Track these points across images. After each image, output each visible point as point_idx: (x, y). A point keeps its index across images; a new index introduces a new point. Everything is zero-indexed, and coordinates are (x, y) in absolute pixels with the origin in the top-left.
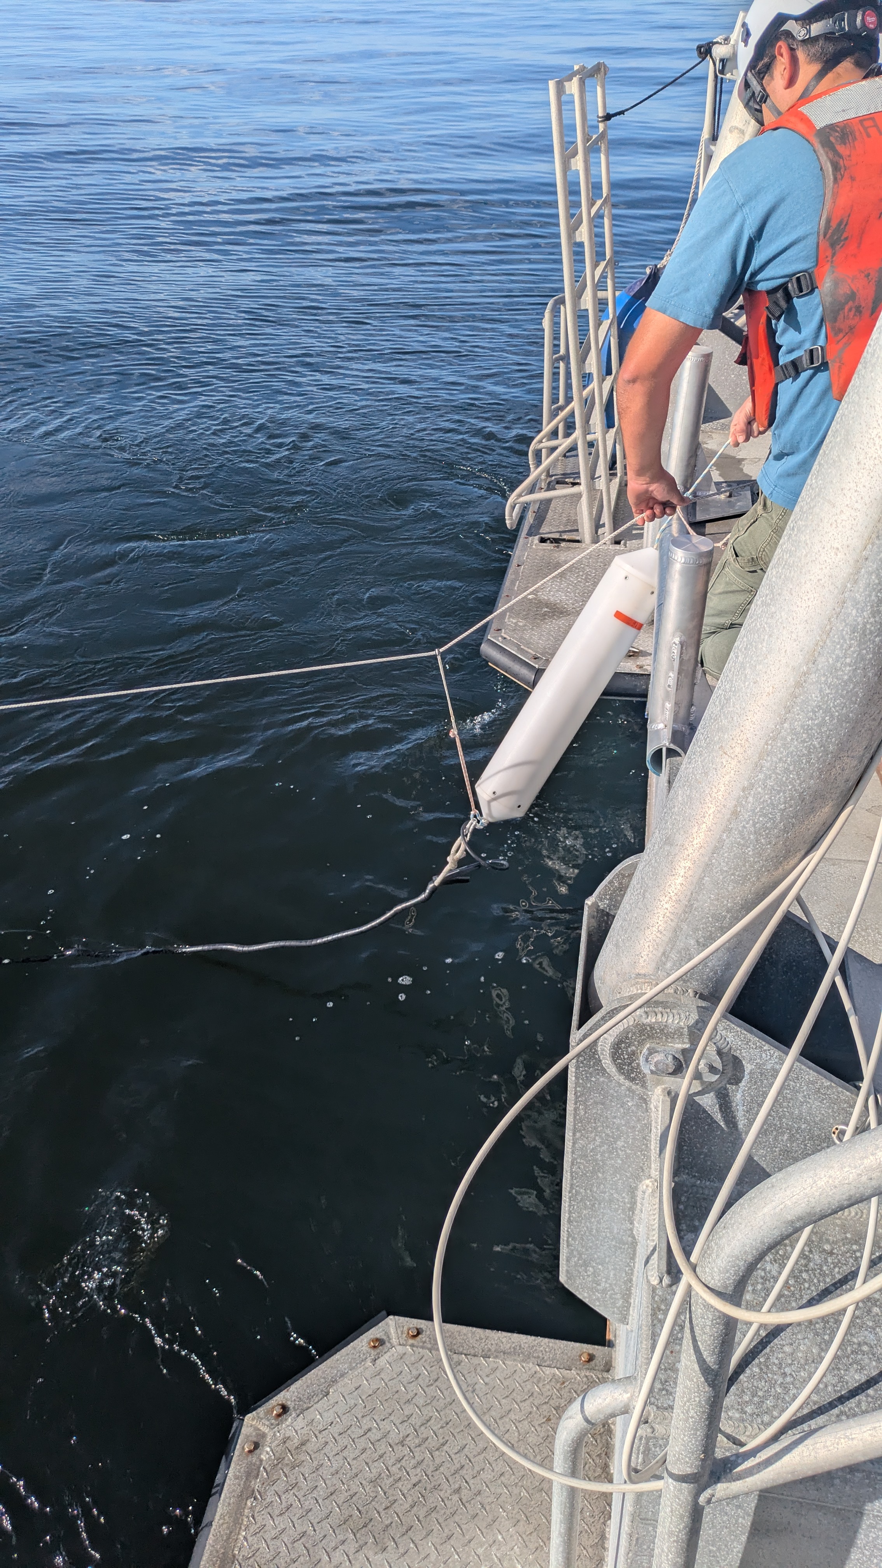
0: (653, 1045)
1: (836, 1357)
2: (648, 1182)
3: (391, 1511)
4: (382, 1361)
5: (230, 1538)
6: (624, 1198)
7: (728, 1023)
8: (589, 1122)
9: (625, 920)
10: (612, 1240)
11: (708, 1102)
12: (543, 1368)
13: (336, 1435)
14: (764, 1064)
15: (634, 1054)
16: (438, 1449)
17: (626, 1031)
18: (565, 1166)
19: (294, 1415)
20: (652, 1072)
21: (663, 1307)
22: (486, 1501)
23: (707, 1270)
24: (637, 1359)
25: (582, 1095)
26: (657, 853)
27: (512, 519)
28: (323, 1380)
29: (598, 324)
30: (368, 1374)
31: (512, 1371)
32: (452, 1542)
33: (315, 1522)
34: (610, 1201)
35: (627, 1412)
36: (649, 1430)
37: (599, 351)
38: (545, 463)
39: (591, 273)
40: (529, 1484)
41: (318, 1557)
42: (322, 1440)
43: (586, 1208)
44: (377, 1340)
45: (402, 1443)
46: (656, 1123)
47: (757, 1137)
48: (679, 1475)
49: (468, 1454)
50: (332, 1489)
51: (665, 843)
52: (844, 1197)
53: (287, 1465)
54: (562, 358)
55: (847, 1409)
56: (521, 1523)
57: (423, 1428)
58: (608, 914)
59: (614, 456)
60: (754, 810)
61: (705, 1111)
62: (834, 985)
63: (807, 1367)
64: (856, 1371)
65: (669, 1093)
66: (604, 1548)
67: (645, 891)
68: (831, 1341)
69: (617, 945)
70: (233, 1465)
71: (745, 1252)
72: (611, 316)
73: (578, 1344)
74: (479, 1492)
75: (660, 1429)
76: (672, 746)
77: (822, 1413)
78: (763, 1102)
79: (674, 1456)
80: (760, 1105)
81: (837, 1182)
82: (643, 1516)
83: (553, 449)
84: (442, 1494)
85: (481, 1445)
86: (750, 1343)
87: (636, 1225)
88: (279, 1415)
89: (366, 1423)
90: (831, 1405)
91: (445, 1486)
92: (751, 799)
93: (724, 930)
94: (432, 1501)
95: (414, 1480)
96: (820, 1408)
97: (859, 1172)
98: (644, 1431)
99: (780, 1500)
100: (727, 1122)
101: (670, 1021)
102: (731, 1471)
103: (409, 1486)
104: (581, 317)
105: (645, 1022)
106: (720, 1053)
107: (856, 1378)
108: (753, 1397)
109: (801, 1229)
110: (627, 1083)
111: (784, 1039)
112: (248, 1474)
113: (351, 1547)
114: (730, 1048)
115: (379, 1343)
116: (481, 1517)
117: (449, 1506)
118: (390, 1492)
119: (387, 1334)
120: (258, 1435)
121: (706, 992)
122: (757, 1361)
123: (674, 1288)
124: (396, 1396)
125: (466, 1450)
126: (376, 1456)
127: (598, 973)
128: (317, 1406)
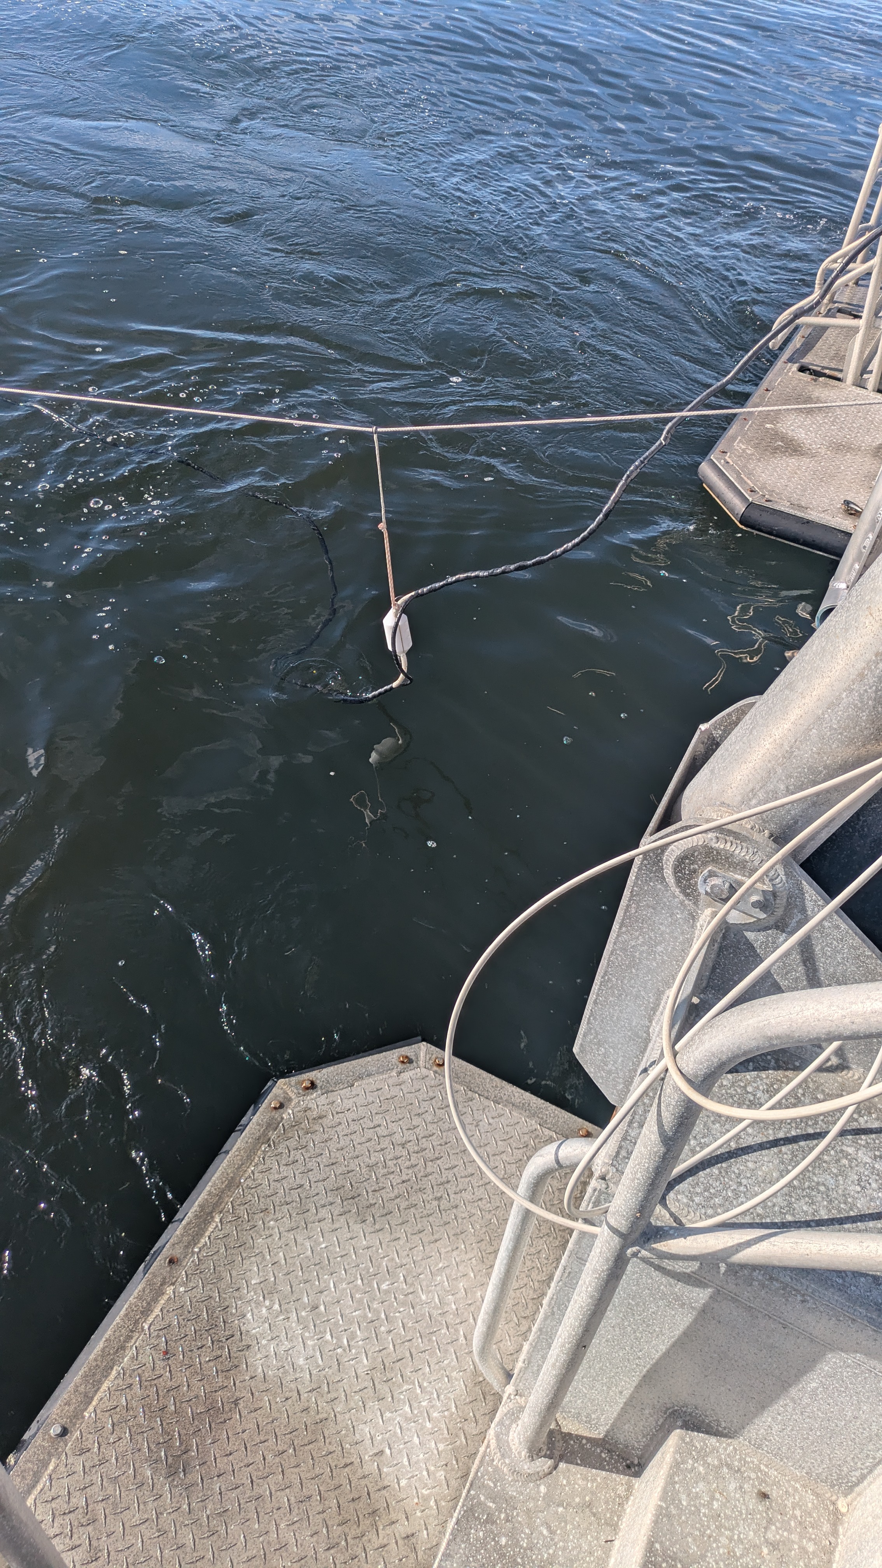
0: (715, 869)
3: (378, 1194)
4: (406, 1076)
5: (240, 1168)
8: (637, 921)
9: (727, 750)
10: (629, 1031)
12: (544, 1129)
13: (350, 1120)
15: (695, 872)
16: (431, 1161)
17: (694, 849)
18: (604, 954)
19: (319, 1092)
20: (707, 893)
22: (460, 1215)
23: (685, 1057)
25: (637, 895)
26: (776, 695)
28: (352, 1074)
30: (391, 1081)
31: (516, 1121)
32: (421, 1235)
33: (313, 1180)
34: (637, 997)
36: (604, 1186)
40: (501, 1215)
41: (307, 1208)
42: (337, 1120)
43: (613, 995)
44: (407, 1057)
45: (403, 1145)
48: (615, 1228)
49: (457, 1174)
50: (334, 1161)
51: (786, 688)
53: (303, 1129)
57: (424, 1140)
58: (716, 742)
60: (880, 677)
63: (762, 1184)
64: (806, 1203)
69: (712, 772)
70: (258, 1114)
73: (580, 1120)
74: (456, 1207)
79: (615, 1208)
82: (580, 1255)
84: (424, 1196)
85: (470, 1170)
87: (654, 1024)
88: (307, 1088)
89: (378, 1119)
91: (429, 1191)
93: (815, 783)
94: (413, 1199)
95: (405, 1177)
97: (844, 1013)
101: (737, 852)
103: (399, 1181)
105: (713, 845)
106: (774, 894)
108: (705, 1191)
110: (682, 897)
111: (831, 890)
112: (269, 1125)
113: (337, 1210)
114: (787, 894)
115: (408, 1061)
116: (452, 1226)
117: (427, 1207)
118: (382, 1180)
119: (417, 1056)
120: (285, 1098)
122: (719, 1165)
124: (410, 1107)
125: (456, 1170)
126: (378, 1148)
127: (687, 792)
128: (342, 1092)
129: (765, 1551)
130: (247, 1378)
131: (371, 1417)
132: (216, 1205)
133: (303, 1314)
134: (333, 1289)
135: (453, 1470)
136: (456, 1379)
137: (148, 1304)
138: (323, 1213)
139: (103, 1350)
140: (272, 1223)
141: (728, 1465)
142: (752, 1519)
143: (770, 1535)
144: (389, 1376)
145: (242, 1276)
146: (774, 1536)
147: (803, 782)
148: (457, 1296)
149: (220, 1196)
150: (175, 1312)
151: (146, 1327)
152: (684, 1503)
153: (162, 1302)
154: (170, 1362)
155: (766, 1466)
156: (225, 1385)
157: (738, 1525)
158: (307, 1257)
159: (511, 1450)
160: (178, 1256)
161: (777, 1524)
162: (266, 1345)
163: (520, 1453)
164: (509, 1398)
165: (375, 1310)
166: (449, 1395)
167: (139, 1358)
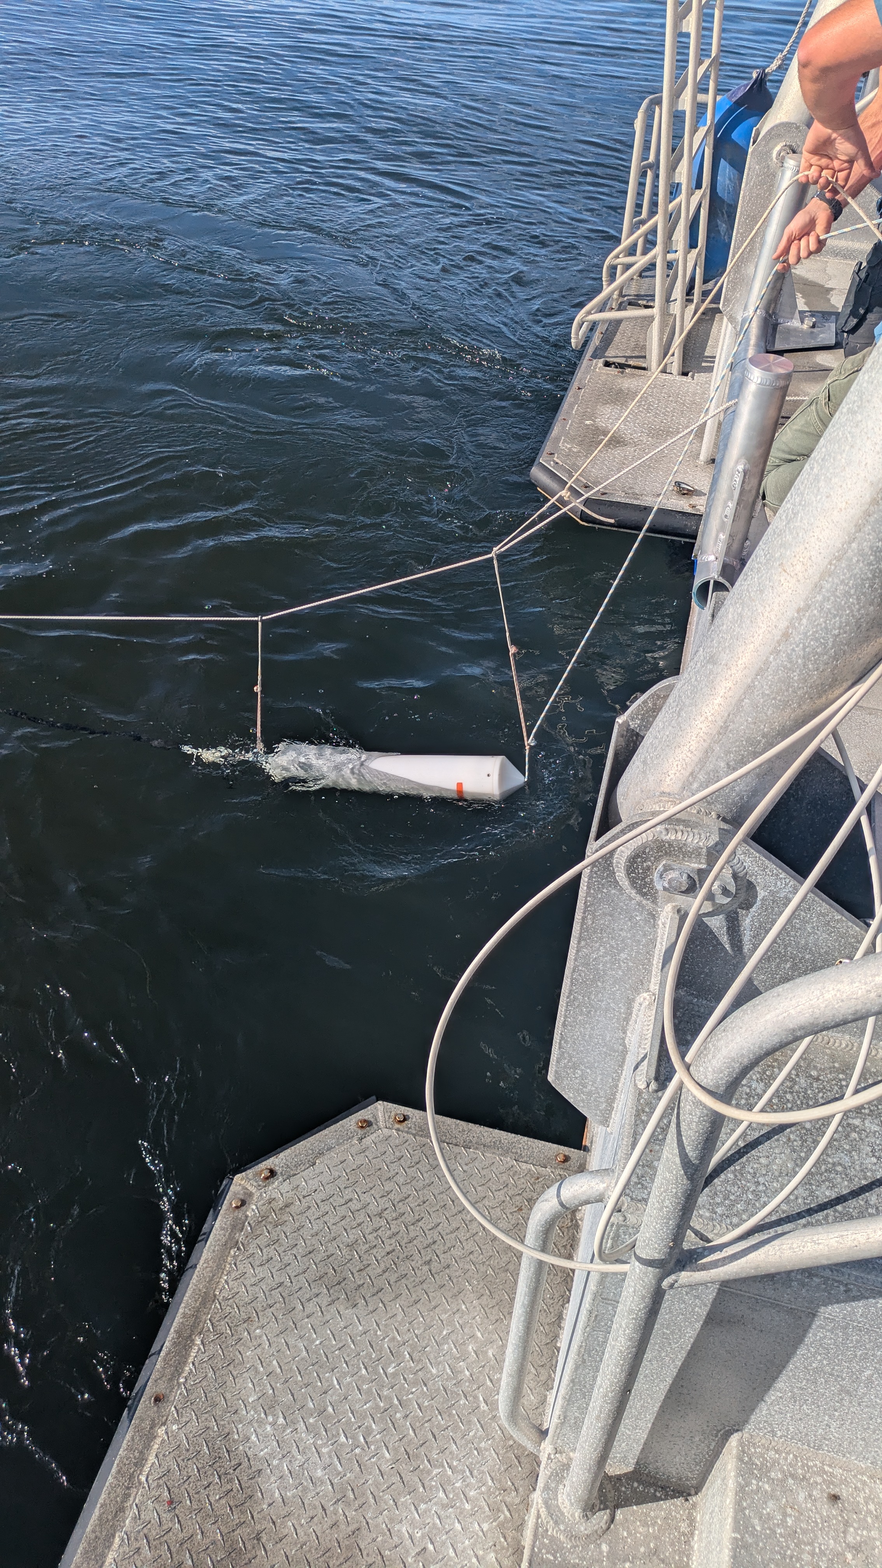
0: (669, 862)
1: (809, 1173)
2: (645, 995)
3: (364, 1273)
4: (368, 1141)
5: (212, 1281)
6: (620, 1008)
7: (748, 847)
8: (595, 932)
9: (656, 738)
10: (603, 1047)
11: (717, 924)
12: (520, 1164)
13: (318, 1202)
14: (777, 892)
15: (649, 870)
16: (413, 1224)
17: (644, 846)
18: (566, 972)
19: (281, 1179)
20: (665, 889)
21: (647, 1110)
22: (453, 1275)
23: (701, 1069)
24: (616, 1154)
25: (591, 905)
27: (577, 338)
28: (310, 1152)
29: (694, 130)
30: (353, 1150)
31: (491, 1162)
32: (418, 1306)
33: (292, 1275)
34: (607, 1010)
35: (601, 1201)
36: (621, 1218)
37: (692, 159)
38: (620, 279)
39: (694, 72)
41: (293, 1306)
42: (305, 1205)
43: (581, 1014)
44: (365, 1121)
45: (380, 1215)
46: (662, 939)
47: (760, 961)
48: (646, 1260)
49: (441, 1231)
50: (311, 1249)
51: (708, 662)
52: (850, 1011)
53: (271, 1223)
54: (650, 166)
55: (814, 1221)
56: (485, 1297)
57: (401, 1204)
58: (637, 735)
59: (692, 280)
60: (806, 633)
61: (711, 932)
62: (858, 825)
63: (780, 1179)
64: (827, 1188)
65: (679, 911)
66: (560, 1327)
67: (681, 709)
68: (807, 1159)
69: (644, 763)
70: (219, 1218)
71: (743, 1054)
72: (709, 122)
73: (555, 1146)
74: (448, 1266)
75: (632, 1219)
76: (721, 580)
77: (790, 1222)
78: (771, 929)
79: (644, 1241)
80: (767, 932)
81: (844, 996)
82: (605, 1296)
83: (628, 267)
84: (413, 1263)
86: (728, 1151)
87: (629, 1034)
88: (267, 1178)
89: (348, 1194)
90: (800, 1216)
91: (417, 1257)
92: (804, 621)
93: (756, 755)
94: (403, 1269)
95: (388, 1249)
96: (788, 1217)
98: (617, 1219)
99: (737, 1295)
100: (732, 945)
101: (690, 840)
102: (696, 1261)
103: (383, 1254)
104: (677, 117)
105: (664, 838)
106: (735, 876)
107: (826, 1193)
108: (725, 1200)
109: (802, 1037)
110: (638, 898)
111: (802, 870)
112: (234, 1227)
113: (324, 1300)
114: (746, 874)
115: (367, 1124)
116: (448, 1288)
117: (418, 1275)
118: (365, 1257)
119: (375, 1117)
120: (245, 1193)
121: (729, 817)
122: (732, 1168)
123: (660, 1094)
124: (379, 1173)
125: (440, 1227)
126: (354, 1224)
127: (621, 789)
128: (303, 1173)
129: (849, 1556)
130: (265, 1506)
131: (405, 1514)
132: (194, 1326)
133: (311, 1420)
134: (338, 1387)
135: (503, 1548)
136: (486, 1450)
137: (141, 1452)
138: (311, 1307)
139: (100, 1518)
140: (258, 1331)
141: (793, 1476)
142: (829, 1526)
143: (850, 1539)
144: (415, 1464)
145: (238, 1397)
146: (855, 1539)
147: (743, 755)
148: (468, 1360)
149: (196, 1317)
150: (172, 1455)
151: (143, 1479)
152: (758, 1528)
153: (156, 1446)
154: (177, 1511)
155: (830, 1466)
156: (242, 1521)
157: (816, 1536)
158: (302, 1359)
159: (563, 1514)
160: (163, 1391)
161: (855, 1525)
162: (278, 1464)
163: (573, 1515)
164: (549, 1458)
165: (386, 1397)
166: (482, 1469)
167: (142, 1516)
